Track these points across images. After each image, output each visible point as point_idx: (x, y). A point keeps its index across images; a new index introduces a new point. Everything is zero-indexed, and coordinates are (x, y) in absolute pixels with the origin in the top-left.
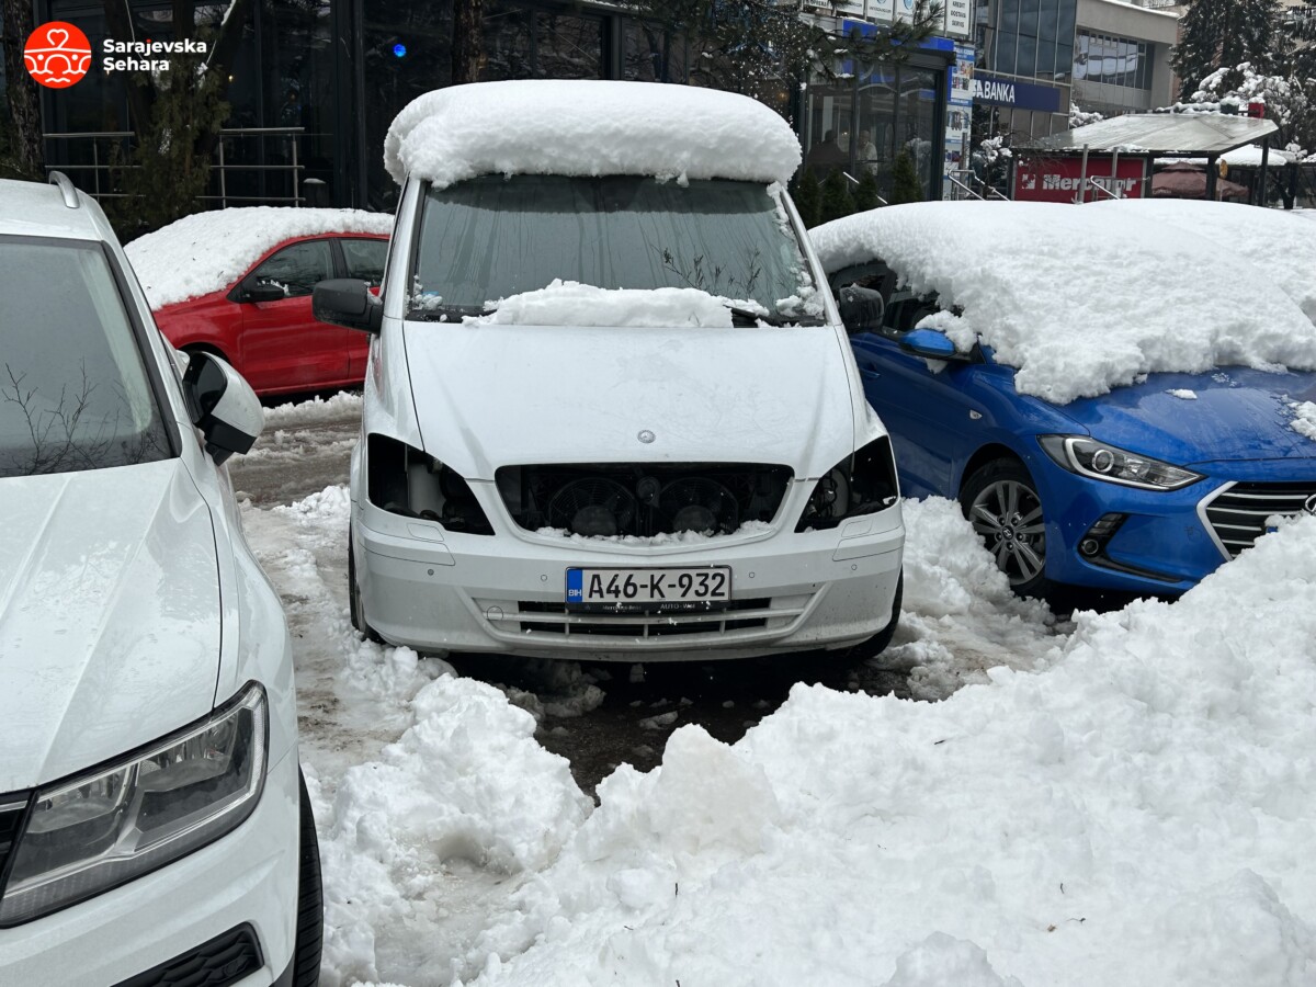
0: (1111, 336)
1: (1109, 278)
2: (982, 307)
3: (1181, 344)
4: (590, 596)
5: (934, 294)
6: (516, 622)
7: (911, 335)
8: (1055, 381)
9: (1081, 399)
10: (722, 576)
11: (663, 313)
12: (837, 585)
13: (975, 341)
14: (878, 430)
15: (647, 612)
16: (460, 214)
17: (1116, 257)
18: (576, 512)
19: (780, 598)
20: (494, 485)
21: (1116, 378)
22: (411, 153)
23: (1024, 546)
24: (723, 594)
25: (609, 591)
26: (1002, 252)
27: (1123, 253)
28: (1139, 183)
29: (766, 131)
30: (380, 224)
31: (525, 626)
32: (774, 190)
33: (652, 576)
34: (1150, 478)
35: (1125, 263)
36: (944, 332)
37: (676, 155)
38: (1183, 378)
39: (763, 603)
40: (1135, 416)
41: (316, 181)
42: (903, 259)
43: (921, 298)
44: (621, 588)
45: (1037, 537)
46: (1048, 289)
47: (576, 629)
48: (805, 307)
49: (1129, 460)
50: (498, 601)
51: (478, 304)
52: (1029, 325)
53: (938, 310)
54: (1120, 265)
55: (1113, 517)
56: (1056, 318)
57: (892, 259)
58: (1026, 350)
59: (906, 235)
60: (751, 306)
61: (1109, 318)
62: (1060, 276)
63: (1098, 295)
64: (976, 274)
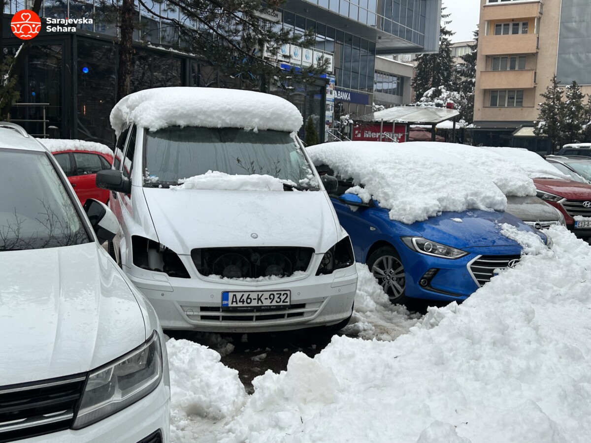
0: (426, 196)
1: (423, 173)
2: (373, 185)
3: (454, 200)
4: (232, 304)
5: (351, 179)
6: (199, 316)
7: (343, 196)
8: (406, 215)
9: (417, 222)
10: (287, 294)
11: (255, 185)
12: (332, 297)
13: (370, 198)
14: (345, 234)
15: (255, 310)
16: (163, 143)
17: (425, 165)
18: (224, 268)
19: (310, 303)
20: (190, 256)
21: (430, 213)
22: (138, 117)
23: (395, 283)
24: (287, 302)
25: (240, 301)
26: (380, 162)
27: (428, 163)
28: (404, 135)
29: (290, 111)
30: (91, 146)
31: (203, 318)
32: (293, 135)
33: (258, 295)
34: (448, 253)
35: (429, 167)
36: (357, 194)
37: (253, 120)
38: (455, 214)
39: (302, 306)
40: (439, 228)
41: (54, 127)
42: (337, 165)
43: (345, 181)
44: (245, 300)
45: (400, 279)
46: (400, 177)
47: (225, 318)
48: (311, 183)
49: (438, 247)
50: (191, 307)
51: (175, 181)
52: (393, 192)
53: (353, 186)
54: (427, 168)
55: (433, 270)
56: (404, 189)
57: (332, 165)
58: (393, 202)
59: (338, 154)
60: (289, 182)
61: (425, 189)
62: (404, 172)
63: (420, 180)
64: (370, 171)
